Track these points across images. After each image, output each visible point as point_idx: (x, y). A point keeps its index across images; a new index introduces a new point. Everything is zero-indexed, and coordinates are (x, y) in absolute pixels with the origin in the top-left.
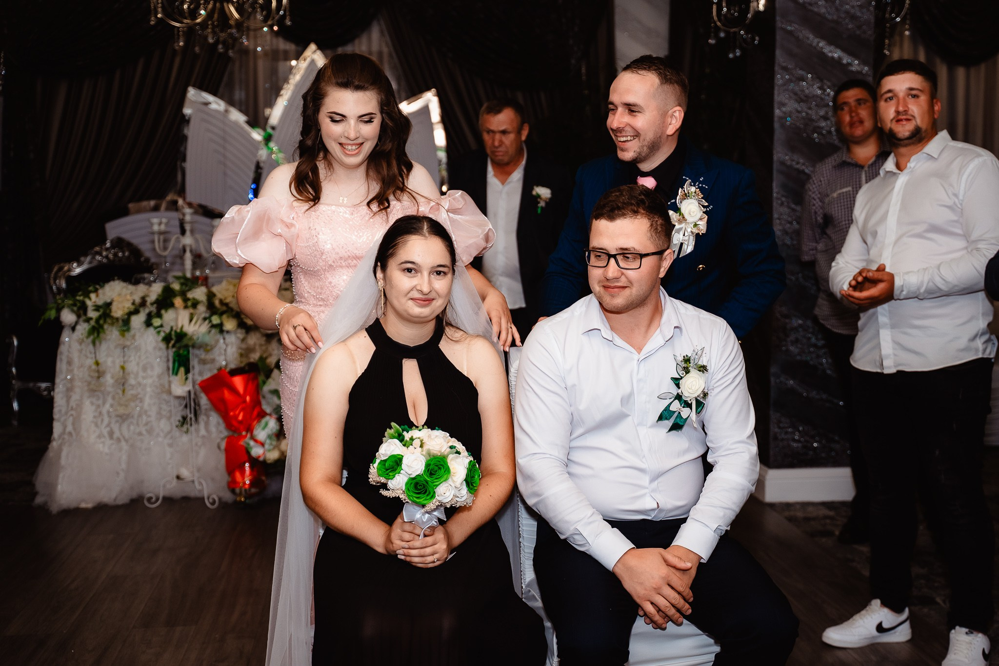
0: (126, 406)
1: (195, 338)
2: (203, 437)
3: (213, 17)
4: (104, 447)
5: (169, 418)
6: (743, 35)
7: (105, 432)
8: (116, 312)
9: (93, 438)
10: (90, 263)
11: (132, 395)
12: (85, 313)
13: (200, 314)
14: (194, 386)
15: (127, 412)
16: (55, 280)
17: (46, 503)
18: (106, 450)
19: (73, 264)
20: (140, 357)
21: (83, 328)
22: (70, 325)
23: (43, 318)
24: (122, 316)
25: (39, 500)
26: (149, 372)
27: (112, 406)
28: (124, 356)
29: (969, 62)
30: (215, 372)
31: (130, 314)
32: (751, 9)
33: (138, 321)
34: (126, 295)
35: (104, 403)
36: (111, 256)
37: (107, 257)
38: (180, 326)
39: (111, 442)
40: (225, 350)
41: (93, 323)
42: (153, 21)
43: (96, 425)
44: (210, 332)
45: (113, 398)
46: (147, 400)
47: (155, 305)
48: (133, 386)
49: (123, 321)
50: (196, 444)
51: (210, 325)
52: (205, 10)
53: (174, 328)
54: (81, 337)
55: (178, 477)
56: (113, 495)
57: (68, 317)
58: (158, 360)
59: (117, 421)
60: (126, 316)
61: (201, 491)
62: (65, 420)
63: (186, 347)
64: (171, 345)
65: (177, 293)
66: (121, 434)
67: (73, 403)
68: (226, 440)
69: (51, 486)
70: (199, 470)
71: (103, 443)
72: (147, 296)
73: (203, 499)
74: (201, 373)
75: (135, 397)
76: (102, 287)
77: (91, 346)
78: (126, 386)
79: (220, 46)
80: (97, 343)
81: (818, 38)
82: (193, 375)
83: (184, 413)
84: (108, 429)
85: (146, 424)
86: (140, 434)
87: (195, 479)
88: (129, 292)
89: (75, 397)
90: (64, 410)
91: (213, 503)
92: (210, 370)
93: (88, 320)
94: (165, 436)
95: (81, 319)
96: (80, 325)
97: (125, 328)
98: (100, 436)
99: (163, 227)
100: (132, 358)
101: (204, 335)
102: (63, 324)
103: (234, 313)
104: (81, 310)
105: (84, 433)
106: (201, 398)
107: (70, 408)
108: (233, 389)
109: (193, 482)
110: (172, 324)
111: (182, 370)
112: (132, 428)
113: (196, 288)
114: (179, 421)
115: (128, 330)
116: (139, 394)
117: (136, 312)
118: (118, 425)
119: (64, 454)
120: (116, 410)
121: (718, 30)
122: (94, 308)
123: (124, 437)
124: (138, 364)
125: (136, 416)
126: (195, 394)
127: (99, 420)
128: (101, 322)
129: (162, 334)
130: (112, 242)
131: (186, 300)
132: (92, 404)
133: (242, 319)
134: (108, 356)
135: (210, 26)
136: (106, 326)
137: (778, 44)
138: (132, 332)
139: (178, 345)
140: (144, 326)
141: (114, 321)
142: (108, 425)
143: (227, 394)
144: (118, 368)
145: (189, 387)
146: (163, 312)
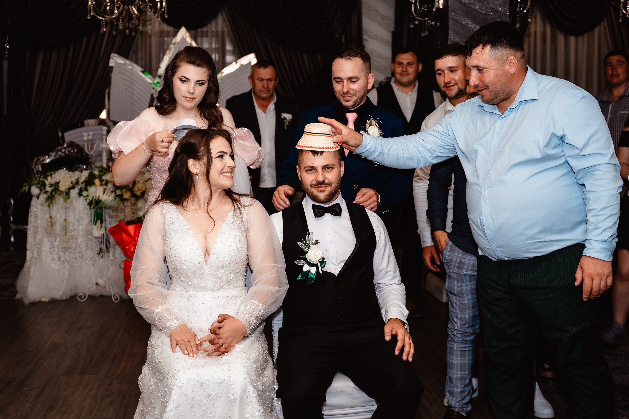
0: (67, 242)
1: (106, 203)
2: (112, 260)
3: (123, 14)
4: (55, 266)
5: (92, 249)
6: (430, 23)
7: (56, 257)
8: (62, 188)
9: (49, 261)
10: (55, 156)
11: (71, 236)
12: (45, 188)
13: (110, 189)
14: (106, 230)
15: (67, 246)
16: (35, 165)
17: (22, 298)
18: (57, 268)
19: (45, 157)
20: (75, 214)
21: (43, 197)
22: (36, 195)
23: (21, 191)
24: (65, 190)
25: (18, 296)
26: (81, 222)
27: (59, 242)
28: (66, 214)
29: (578, 33)
30: (118, 223)
31: (70, 189)
32: (435, 7)
33: (74, 193)
34: (68, 178)
35: (55, 241)
36: (67, 152)
37: (65, 153)
38: (98, 196)
39: (59, 263)
40: (124, 210)
41: (49, 194)
42: (89, 17)
43: (51, 253)
44: (115, 199)
45: (60, 238)
46: (80, 239)
47: (84, 184)
48: (72, 231)
49: (66, 193)
50: (107, 265)
51: (115, 195)
52: (118, 11)
53: (94, 197)
54: (42, 202)
55: (97, 284)
56: (60, 294)
57: (35, 190)
58: (86, 216)
59: (62, 251)
60: (68, 190)
61: (110, 292)
62: (33, 250)
63: (101, 208)
64: (92, 207)
65: (97, 177)
66: (65, 259)
67: (37, 241)
68: (124, 262)
69: (25, 288)
70: (109, 280)
71: (55, 263)
72: (79, 178)
73: (111, 296)
74: (110, 223)
75: (73, 237)
76: (55, 173)
77: (47, 208)
78: (67, 231)
79: (127, 31)
80: (51, 205)
81: (474, 24)
82: (106, 224)
83: (100, 247)
84: (58, 255)
85: (79, 253)
86: (76, 258)
87: (107, 285)
88: (69, 176)
89: (39, 237)
90: (32, 245)
91: (116, 300)
92: (116, 221)
93: (46, 192)
94: (90, 260)
95: (43, 192)
96: (42, 195)
97: (67, 197)
98: (53, 260)
99: (90, 138)
100: (71, 214)
101: (111, 201)
102: (32, 195)
103: (129, 188)
104: (42, 186)
105: (44, 258)
106: (110, 238)
107: (36, 244)
108: (128, 234)
109: (105, 286)
110: (94, 195)
111: (99, 221)
112: (71, 255)
113: (107, 174)
114: (98, 251)
115: (69, 198)
116: (75, 235)
117: (73, 187)
118: (63, 253)
119: (32, 270)
120: (61, 245)
121: (415, 19)
122: (49, 185)
123: (66, 260)
124: (74, 218)
125: (73, 248)
126: (107, 235)
127: (53, 250)
128: (53, 193)
129: (88, 201)
130: (67, 144)
131: (101, 181)
132: (48, 241)
133: (134, 192)
134: (57, 213)
135: (120, 20)
136: (56, 196)
137: (450, 28)
138: (71, 199)
139: (96, 207)
140: (78, 196)
141: (61, 193)
142: (57, 253)
143: (124, 236)
144: (63, 221)
145: (103, 231)
146: (88, 187)
